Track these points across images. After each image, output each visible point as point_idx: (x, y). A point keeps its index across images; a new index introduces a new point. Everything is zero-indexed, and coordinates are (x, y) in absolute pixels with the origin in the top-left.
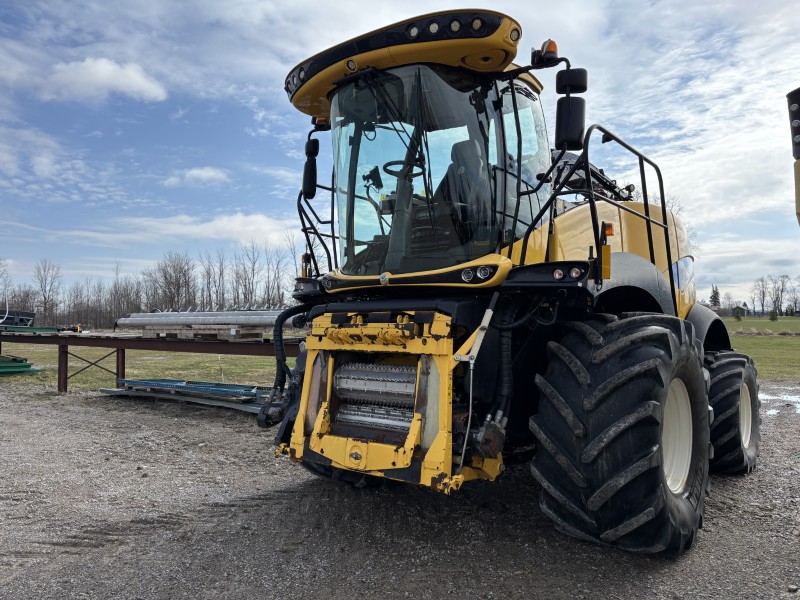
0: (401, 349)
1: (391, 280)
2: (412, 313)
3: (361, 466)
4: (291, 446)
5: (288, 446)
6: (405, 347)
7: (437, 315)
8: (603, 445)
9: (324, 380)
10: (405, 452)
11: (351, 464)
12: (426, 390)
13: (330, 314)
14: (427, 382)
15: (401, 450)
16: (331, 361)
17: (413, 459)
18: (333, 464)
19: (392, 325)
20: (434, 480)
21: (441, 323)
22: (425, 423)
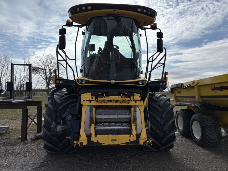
0: (127, 104)
1: (115, 83)
2: (126, 93)
3: (117, 143)
4: (80, 141)
5: (79, 142)
6: (128, 104)
7: (135, 94)
8: (168, 126)
9: (92, 116)
10: (133, 136)
11: (112, 143)
12: (136, 116)
13: (91, 93)
14: (136, 114)
15: (132, 135)
16: (94, 109)
17: (136, 138)
18: (103, 144)
19: (120, 97)
20: (144, 142)
21: (137, 97)
22: (137, 126)
